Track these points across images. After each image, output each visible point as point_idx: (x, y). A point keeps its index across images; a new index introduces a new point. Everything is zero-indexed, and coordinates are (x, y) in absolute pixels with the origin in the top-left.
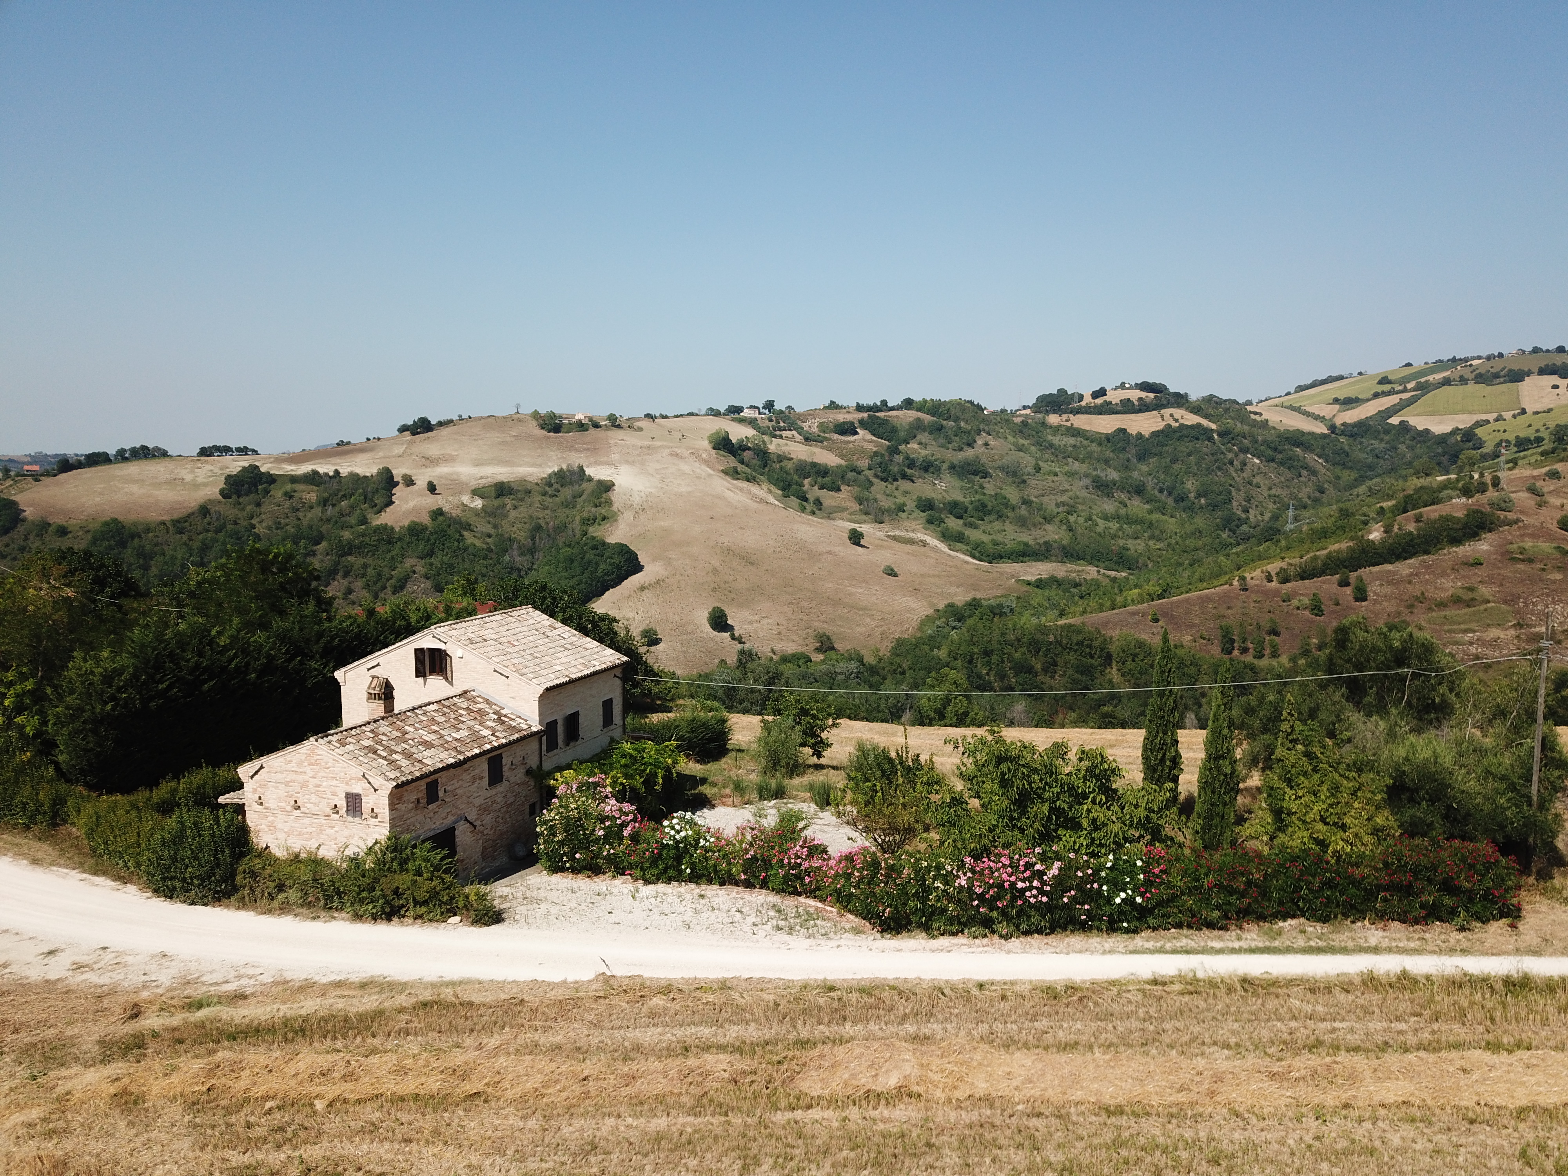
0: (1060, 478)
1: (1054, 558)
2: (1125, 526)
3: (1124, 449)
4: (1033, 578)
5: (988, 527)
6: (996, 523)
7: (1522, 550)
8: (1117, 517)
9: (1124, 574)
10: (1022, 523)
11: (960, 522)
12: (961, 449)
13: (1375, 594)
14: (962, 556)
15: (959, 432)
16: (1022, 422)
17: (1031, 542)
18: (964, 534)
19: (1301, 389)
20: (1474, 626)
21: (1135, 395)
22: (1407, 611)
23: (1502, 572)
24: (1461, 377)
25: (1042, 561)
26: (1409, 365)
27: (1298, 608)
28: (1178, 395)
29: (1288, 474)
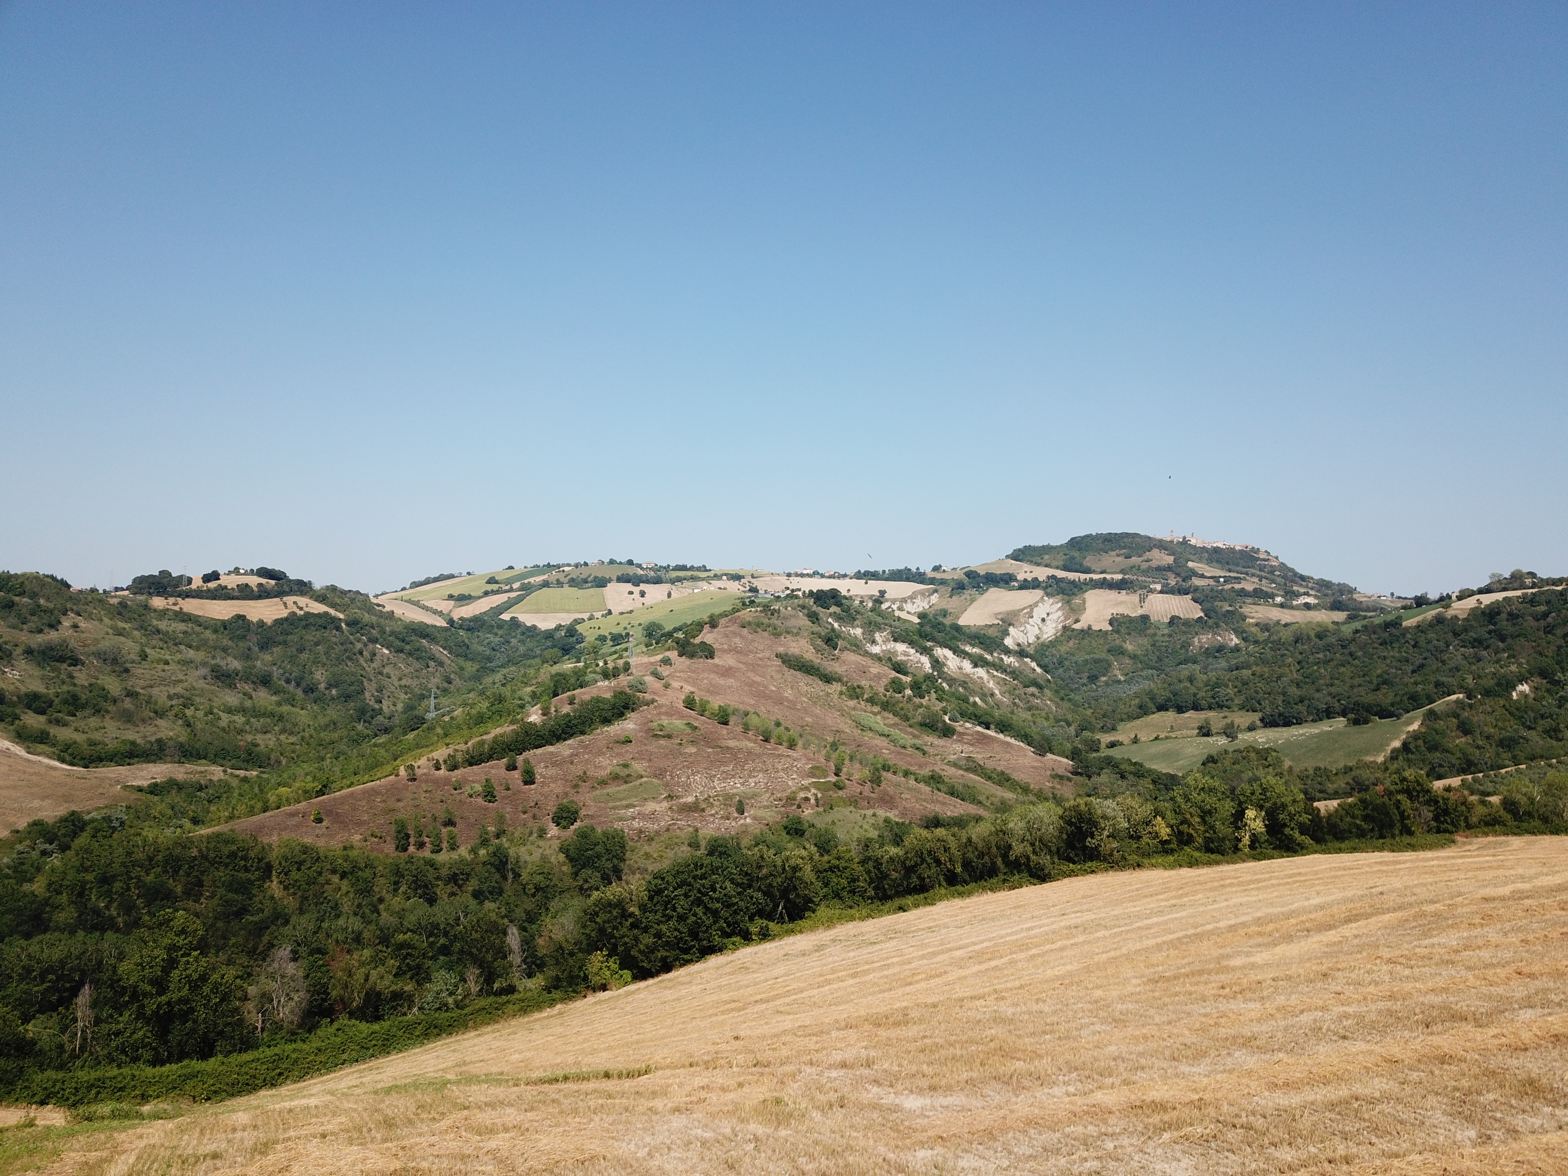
0: (172, 667)
1: (169, 759)
2: (252, 720)
3: (244, 637)
4: (145, 783)
5: (82, 724)
6: (93, 719)
7: (662, 728)
8: (242, 710)
9: (255, 773)
10: (128, 718)
11: (42, 718)
12: (40, 631)
13: (540, 774)
14: (46, 761)
15: (37, 610)
16: (120, 603)
17: (139, 741)
18: (48, 734)
19: (415, 585)
20: (633, 801)
21: (254, 581)
22: (573, 791)
23: (648, 748)
24: (558, 580)
25: (154, 762)
26: (511, 568)
27: (471, 796)
28: (300, 583)
29: (417, 665)
